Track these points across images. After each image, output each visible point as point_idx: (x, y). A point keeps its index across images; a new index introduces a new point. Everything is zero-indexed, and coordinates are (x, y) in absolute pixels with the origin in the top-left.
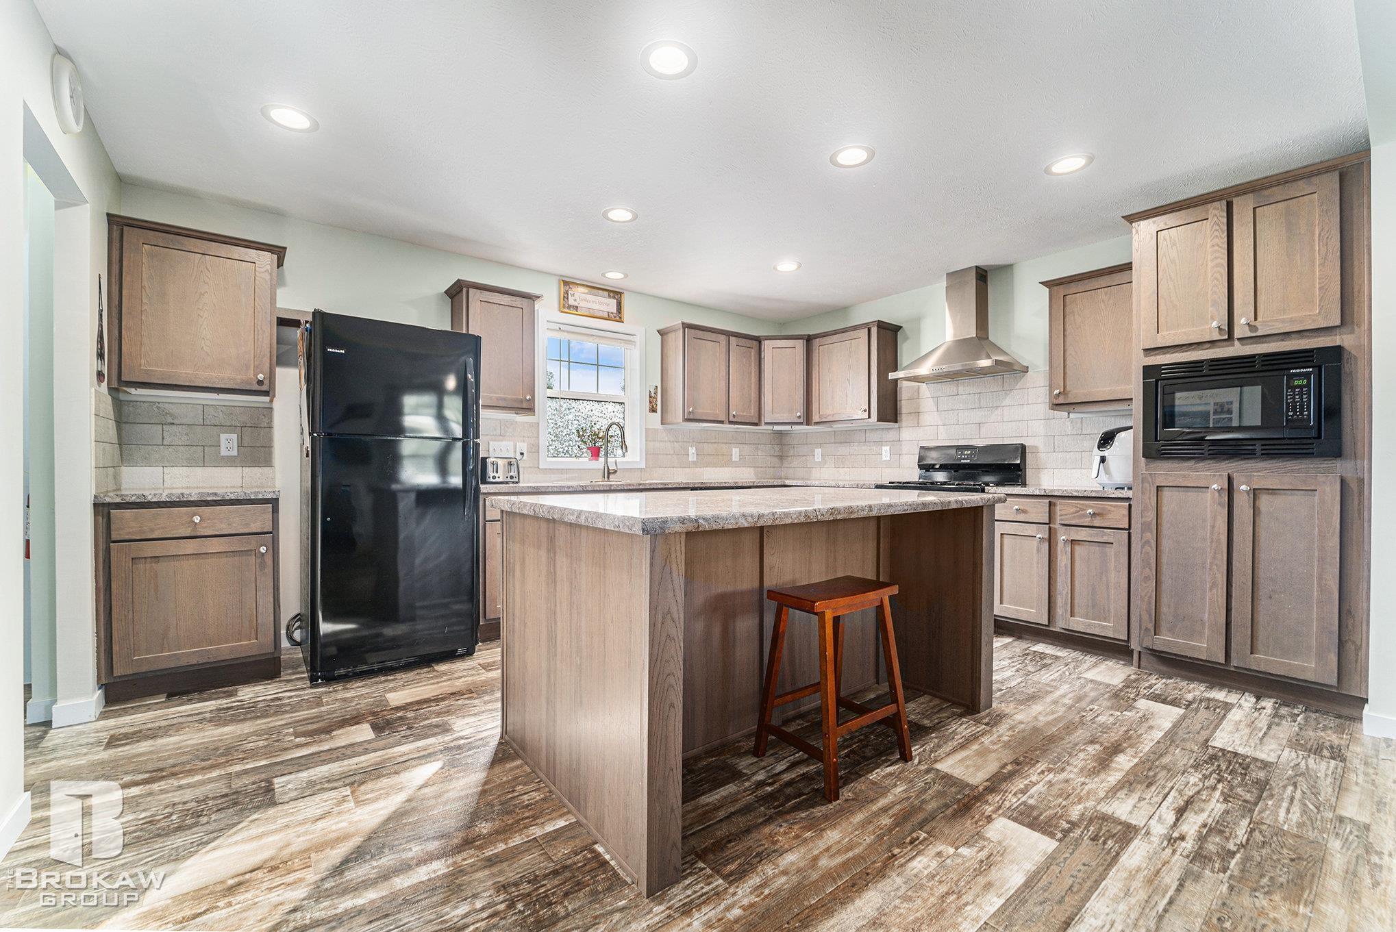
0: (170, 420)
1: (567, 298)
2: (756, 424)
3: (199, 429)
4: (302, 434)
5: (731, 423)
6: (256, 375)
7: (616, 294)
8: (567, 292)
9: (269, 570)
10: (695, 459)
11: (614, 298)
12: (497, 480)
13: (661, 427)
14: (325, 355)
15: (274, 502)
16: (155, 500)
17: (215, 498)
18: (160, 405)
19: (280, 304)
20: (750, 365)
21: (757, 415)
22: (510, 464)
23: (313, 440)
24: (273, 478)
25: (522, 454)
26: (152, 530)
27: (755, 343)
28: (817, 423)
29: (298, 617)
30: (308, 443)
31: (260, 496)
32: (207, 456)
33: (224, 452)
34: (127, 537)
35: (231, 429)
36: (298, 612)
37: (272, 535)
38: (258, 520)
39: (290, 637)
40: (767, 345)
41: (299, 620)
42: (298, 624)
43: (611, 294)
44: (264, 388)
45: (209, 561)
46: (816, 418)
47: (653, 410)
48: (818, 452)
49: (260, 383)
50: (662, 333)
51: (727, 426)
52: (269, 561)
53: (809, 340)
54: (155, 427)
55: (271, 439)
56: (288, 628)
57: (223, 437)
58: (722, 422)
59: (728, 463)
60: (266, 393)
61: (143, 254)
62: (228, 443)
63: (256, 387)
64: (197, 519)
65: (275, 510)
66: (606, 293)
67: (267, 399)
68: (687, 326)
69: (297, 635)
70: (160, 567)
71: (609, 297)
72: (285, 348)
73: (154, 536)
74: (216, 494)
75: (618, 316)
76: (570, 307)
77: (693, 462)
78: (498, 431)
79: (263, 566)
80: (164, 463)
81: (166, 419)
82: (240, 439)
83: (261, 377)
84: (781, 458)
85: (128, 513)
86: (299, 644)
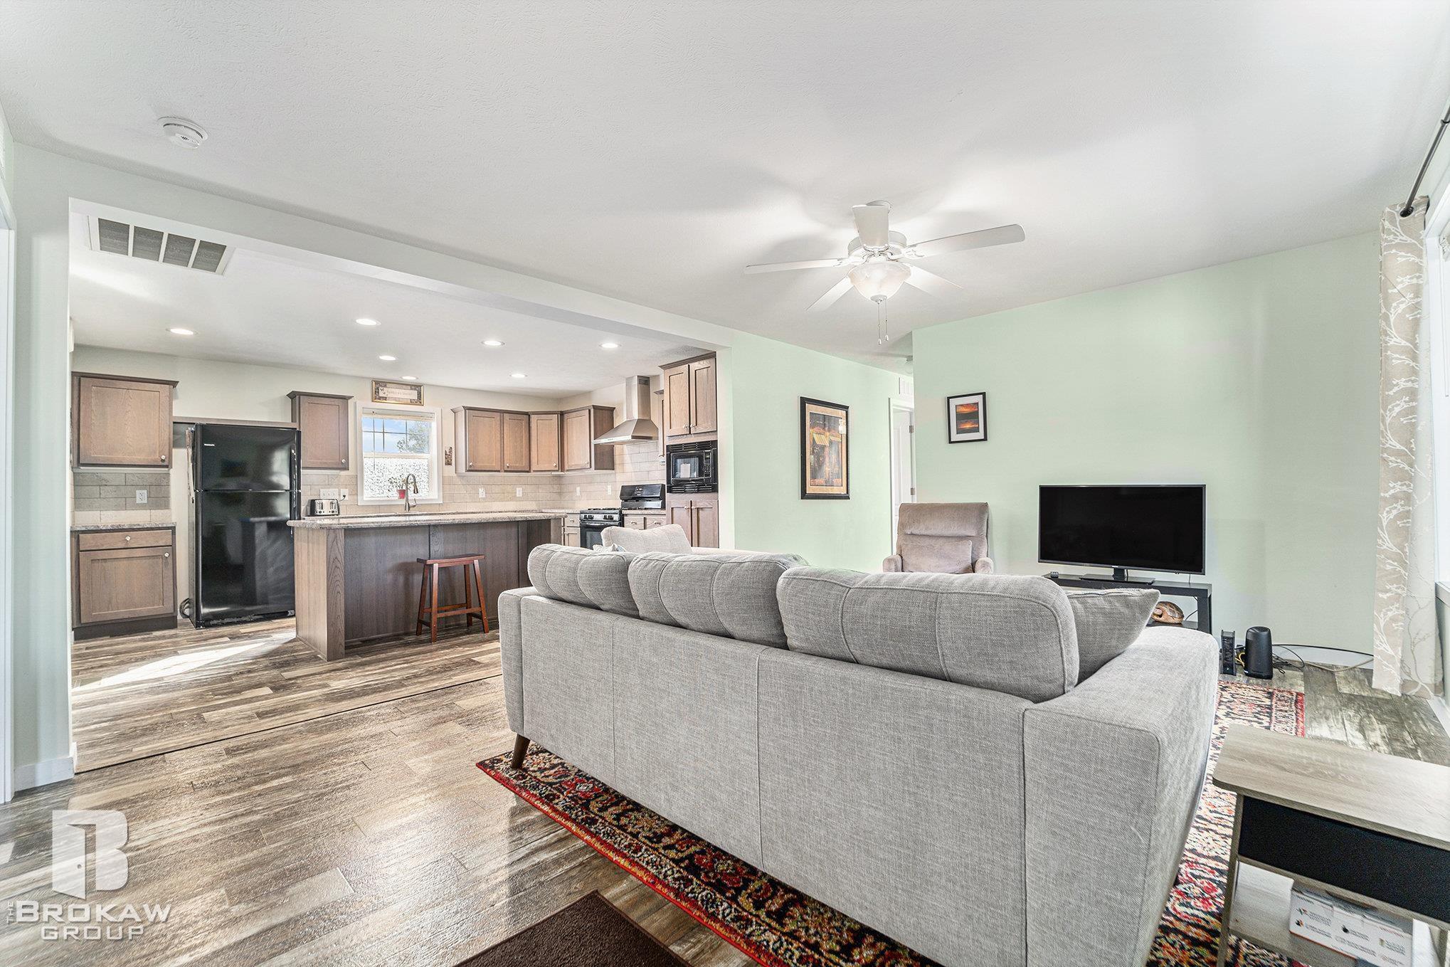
0: (104, 483)
1: (378, 392)
2: (528, 472)
3: (122, 488)
4: (189, 489)
5: (506, 471)
6: (160, 457)
7: (417, 387)
8: (378, 389)
9: (170, 566)
10: (484, 496)
11: (415, 389)
12: (322, 514)
13: (455, 475)
14: (203, 448)
15: (173, 529)
16: (104, 528)
17: (138, 527)
18: (99, 475)
19: (175, 414)
20: (521, 432)
21: (528, 464)
22: (332, 503)
23: (196, 494)
24: (171, 515)
25: (344, 496)
26: (103, 545)
27: (527, 417)
28: (567, 470)
29: (188, 601)
30: (193, 495)
31: (165, 526)
32: (127, 503)
33: (138, 501)
34: (89, 549)
35: (143, 487)
36: (188, 597)
37: (172, 547)
38: (165, 538)
39: (183, 613)
40: (534, 418)
41: (188, 602)
42: (187, 605)
43: (413, 387)
44: (165, 464)
45: (135, 561)
46: (566, 468)
47: (448, 463)
48: (578, 489)
49: (163, 461)
50: (454, 412)
51: (503, 474)
52: (170, 561)
53: (562, 414)
54: (95, 488)
55: (168, 492)
56: (181, 608)
57: (138, 492)
58: (499, 471)
59: (514, 498)
60: (167, 466)
61: (92, 391)
62: (141, 496)
63: (161, 463)
64: (128, 538)
65: (174, 533)
66: (409, 387)
67: (167, 469)
68: (467, 409)
69: (187, 612)
70: (109, 564)
71: (411, 389)
72: (177, 437)
73: (104, 548)
74: (139, 525)
75: (419, 400)
76: (380, 398)
77: (483, 499)
78: (327, 482)
79: (166, 564)
80: (100, 508)
81: (102, 483)
82: (149, 493)
83: (163, 457)
84: (560, 493)
85: (89, 536)
86: (188, 617)
